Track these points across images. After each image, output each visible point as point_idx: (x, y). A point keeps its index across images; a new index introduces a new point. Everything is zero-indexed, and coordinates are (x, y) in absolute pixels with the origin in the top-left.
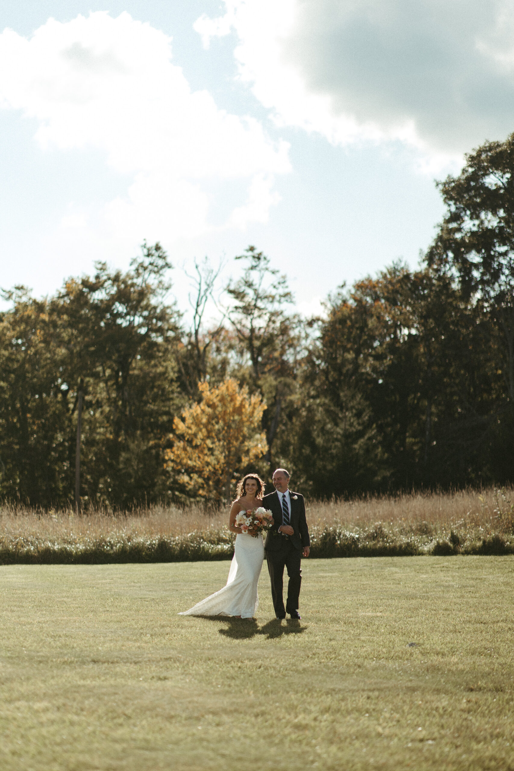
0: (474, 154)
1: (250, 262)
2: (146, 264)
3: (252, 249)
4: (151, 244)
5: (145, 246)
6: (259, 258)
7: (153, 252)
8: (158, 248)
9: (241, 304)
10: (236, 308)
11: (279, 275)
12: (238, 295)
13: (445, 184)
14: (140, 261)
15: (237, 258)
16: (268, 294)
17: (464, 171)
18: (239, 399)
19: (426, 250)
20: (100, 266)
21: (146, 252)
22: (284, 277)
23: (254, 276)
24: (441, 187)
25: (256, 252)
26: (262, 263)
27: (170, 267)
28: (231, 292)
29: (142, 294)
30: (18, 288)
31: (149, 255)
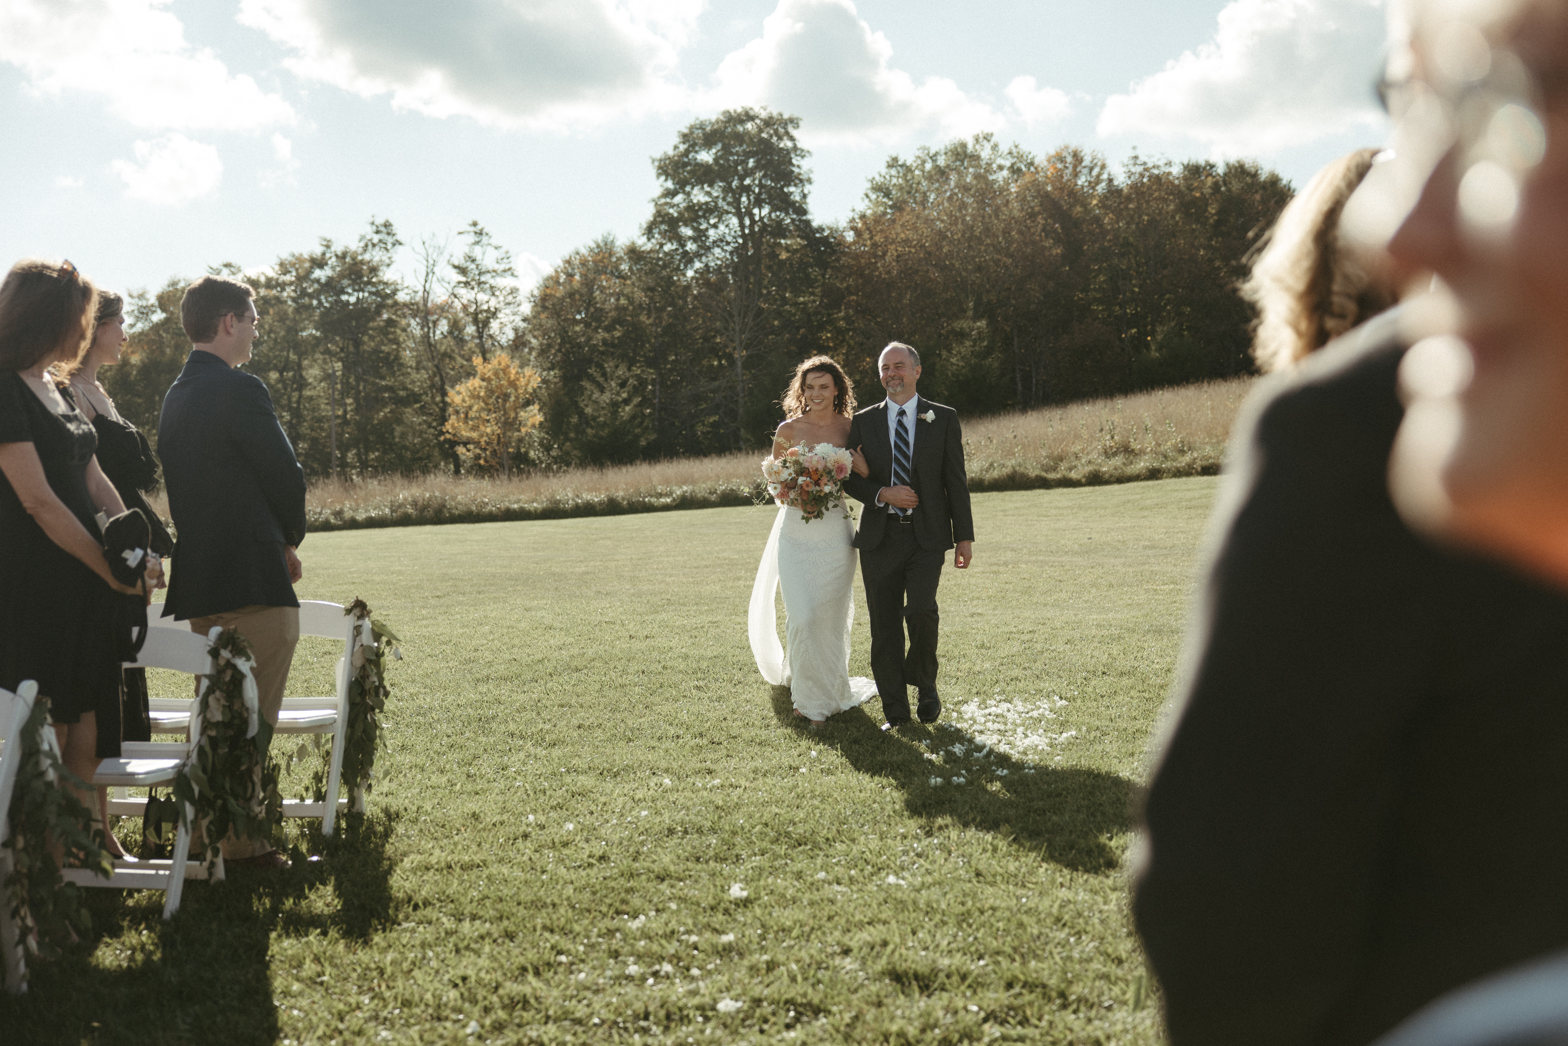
0: (686, 131)
1: (472, 238)
2: (375, 241)
3: (475, 224)
4: (380, 221)
5: (373, 223)
6: (481, 234)
7: (382, 229)
8: (387, 225)
9: (464, 279)
10: (459, 283)
11: (503, 250)
12: (463, 271)
13: (661, 160)
14: (368, 237)
15: (460, 233)
16: (490, 269)
17: (676, 147)
18: (513, 371)
19: (645, 226)
20: (325, 243)
21: (374, 228)
22: (507, 252)
23: (477, 252)
24: (657, 164)
25: (479, 227)
26: (485, 239)
27: (400, 244)
28: (455, 267)
29: (374, 270)
30: (227, 265)
31: (377, 232)
